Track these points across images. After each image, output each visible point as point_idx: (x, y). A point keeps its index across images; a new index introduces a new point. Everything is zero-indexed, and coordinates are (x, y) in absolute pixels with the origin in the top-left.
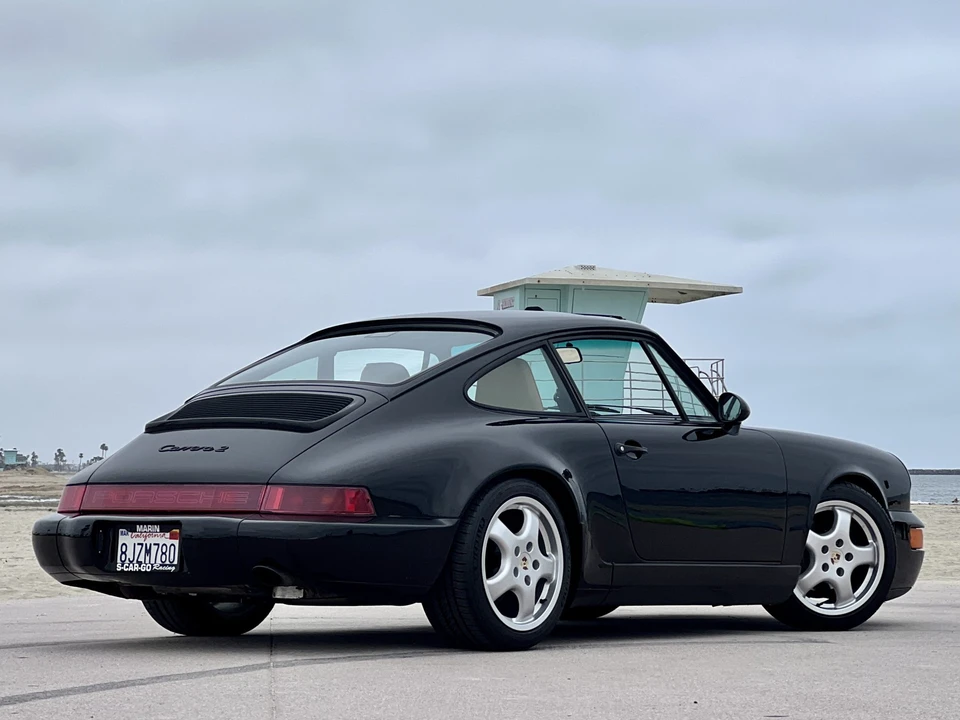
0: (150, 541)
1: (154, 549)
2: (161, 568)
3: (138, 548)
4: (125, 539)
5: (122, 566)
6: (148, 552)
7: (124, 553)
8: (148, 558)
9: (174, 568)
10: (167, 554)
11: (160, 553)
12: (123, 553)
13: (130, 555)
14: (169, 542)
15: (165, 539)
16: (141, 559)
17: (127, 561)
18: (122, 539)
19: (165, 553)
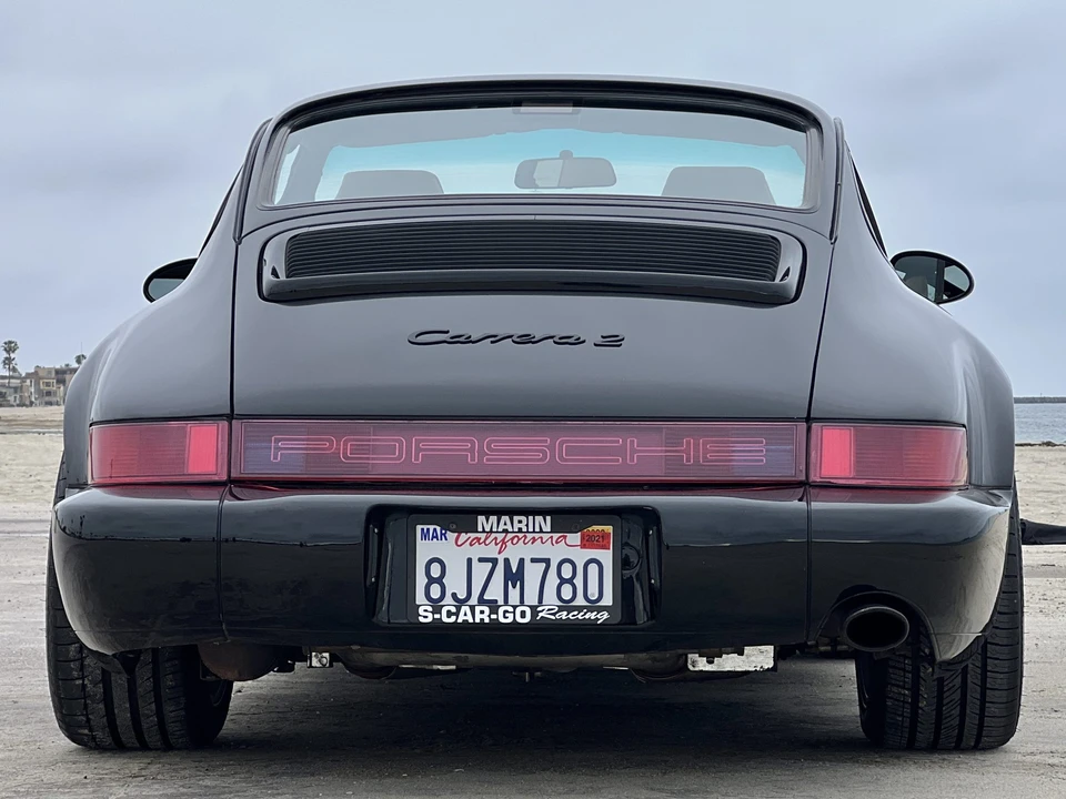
0: (514, 553)
1: (533, 572)
2: (564, 614)
3: (481, 571)
4: (430, 547)
5: (437, 609)
6: (515, 577)
7: (439, 581)
8: (514, 595)
9: (607, 615)
10: (579, 581)
11: (552, 581)
12: (431, 581)
13: (455, 583)
14: (581, 556)
15: (569, 547)
16: (494, 594)
17: (448, 599)
18: (425, 550)
19: (570, 581)
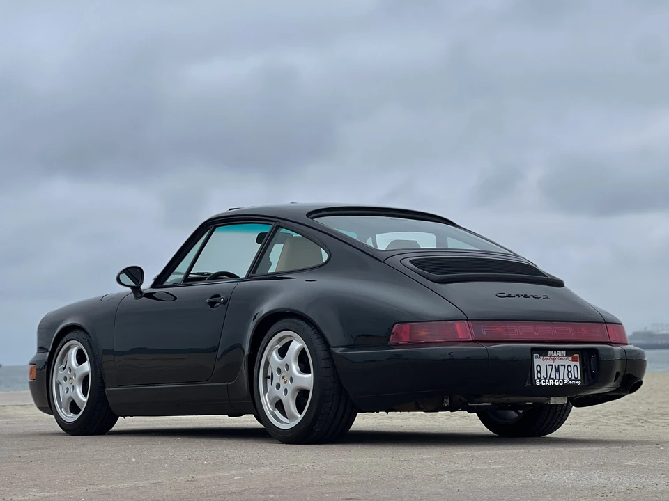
0: (557, 363)
1: (561, 369)
2: (570, 382)
3: (549, 368)
4: (538, 361)
5: (540, 381)
6: (557, 371)
8: (557, 375)
9: (580, 383)
11: (566, 372)
12: (538, 372)
13: (544, 373)
14: (573, 364)
15: (569, 361)
16: (553, 376)
17: (542, 378)
18: (536, 362)
19: (570, 372)
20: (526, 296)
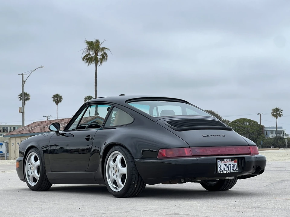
0: (227, 163)
1: (229, 166)
2: (233, 171)
3: (224, 166)
4: (220, 163)
5: (220, 171)
6: (228, 167)
7: (220, 168)
8: (228, 169)
9: (237, 171)
10: (234, 167)
11: (231, 167)
12: (219, 168)
13: (222, 168)
14: (234, 164)
15: (232, 163)
16: (226, 169)
18: (218, 164)
19: (233, 167)
20: (215, 136)
